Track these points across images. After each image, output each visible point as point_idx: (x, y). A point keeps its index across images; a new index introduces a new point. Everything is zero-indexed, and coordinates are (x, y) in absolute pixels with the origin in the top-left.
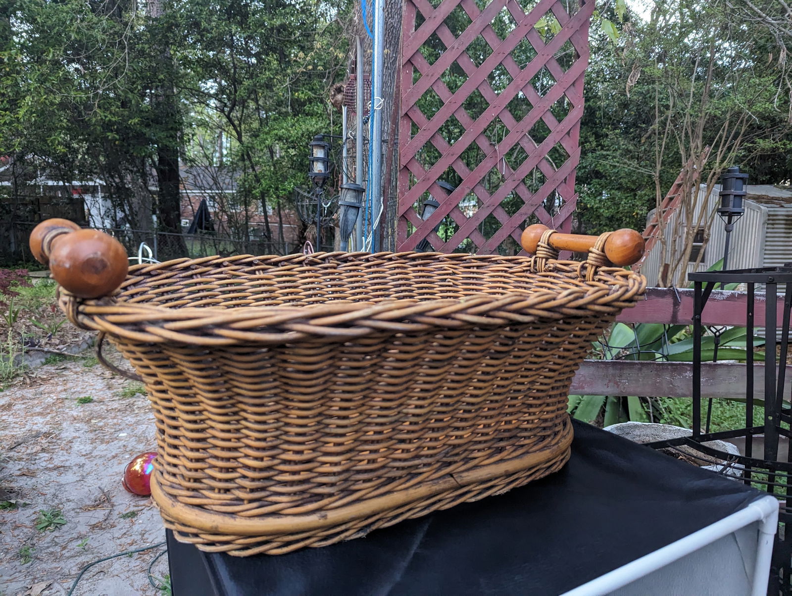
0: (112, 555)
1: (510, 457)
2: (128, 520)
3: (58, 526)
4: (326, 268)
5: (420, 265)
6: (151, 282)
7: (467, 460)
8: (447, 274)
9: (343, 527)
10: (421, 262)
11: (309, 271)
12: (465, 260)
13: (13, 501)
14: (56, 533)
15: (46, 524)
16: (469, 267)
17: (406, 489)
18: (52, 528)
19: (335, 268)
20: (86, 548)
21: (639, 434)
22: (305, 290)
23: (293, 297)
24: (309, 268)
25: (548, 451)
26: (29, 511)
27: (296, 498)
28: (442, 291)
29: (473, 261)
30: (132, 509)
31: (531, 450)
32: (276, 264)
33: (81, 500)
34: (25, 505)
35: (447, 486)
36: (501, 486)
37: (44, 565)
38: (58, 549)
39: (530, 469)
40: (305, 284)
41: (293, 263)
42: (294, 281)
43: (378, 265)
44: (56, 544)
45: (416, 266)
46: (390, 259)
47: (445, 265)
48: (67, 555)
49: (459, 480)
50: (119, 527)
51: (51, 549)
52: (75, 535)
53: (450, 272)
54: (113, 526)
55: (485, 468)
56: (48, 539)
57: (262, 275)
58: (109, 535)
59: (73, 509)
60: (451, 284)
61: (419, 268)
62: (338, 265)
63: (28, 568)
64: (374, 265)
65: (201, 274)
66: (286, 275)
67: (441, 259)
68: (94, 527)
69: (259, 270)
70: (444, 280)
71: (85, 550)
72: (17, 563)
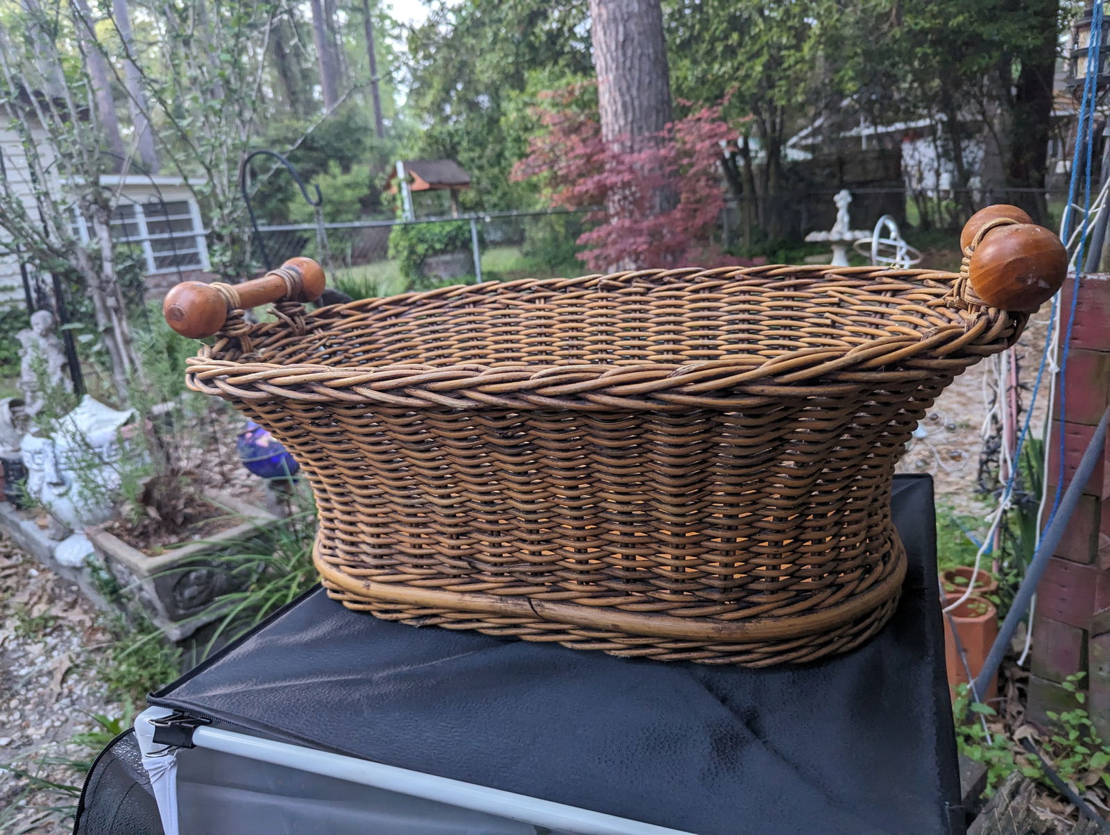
1: (627, 608)
4: (630, 294)
5: (789, 287)
7: (555, 588)
8: (832, 304)
9: (392, 607)
10: (793, 281)
11: (602, 299)
12: (873, 279)
16: (879, 292)
17: (463, 592)
19: (642, 294)
22: (591, 324)
23: (575, 334)
24: (605, 294)
25: (712, 625)
27: (348, 557)
28: (813, 335)
29: (885, 280)
31: (672, 612)
32: (564, 289)
35: (518, 610)
36: (618, 646)
39: (677, 640)
40: (592, 316)
41: (587, 288)
42: (582, 313)
43: (711, 289)
45: (781, 289)
46: (732, 279)
47: (830, 289)
49: (538, 609)
53: (836, 300)
55: (584, 609)
57: (540, 304)
60: (828, 322)
61: (786, 293)
62: (649, 289)
64: (704, 289)
65: (475, 303)
66: (572, 305)
67: (827, 277)
69: (539, 298)
70: (820, 315)
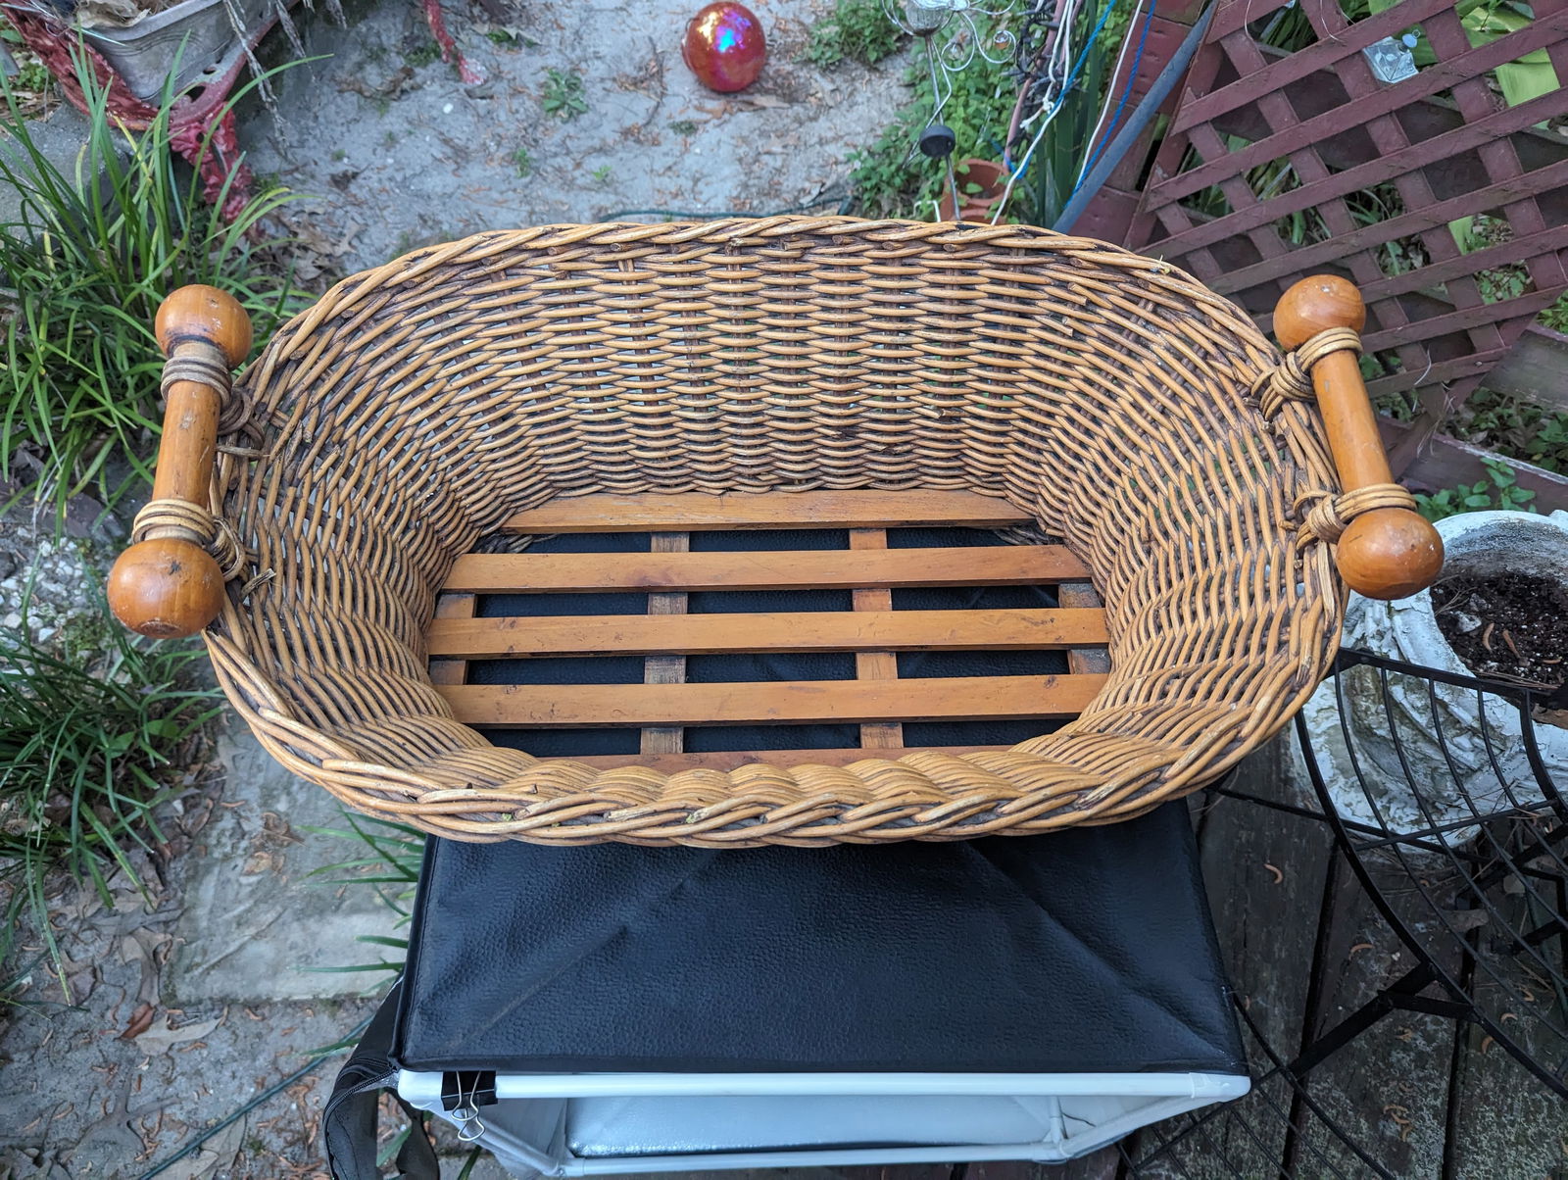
0: (644, 208)
2: (680, 137)
3: (574, 114)
4: (778, 259)
5: (1015, 266)
6: (404, 301)
8: (1076, 305)
11: (733, 265)
13: (512, 32)
14: (570, 128)
15: (556, 103)
18: (563, 113)
20: (608, 180)
21: (1554, 548)
26: (537, 61)
28: (1041, 341)
30: (693, 115)
33: (617, 59)
34: (531, 45)
37: (547, 191)
38: (567, 163)
42: (703, 287)
44: (569, 152)
45: (1004, 267)
47: (1074, 279)
48: (580, 181)
50: (664, 148)
51: (559, 161)
52: (597, 143)
53: (1083, 301)
54: (656, 143)
56: (557, 137)
57: (631, 272)
58: (646, 161)
59: (602, 80)
60: (1068, 330)
61: (1010, 274)
63: (526, 186)
64: (895, 259)
68: (626, 133)
70: (1057, 316)
71: (605, 182)
72: (511, 171)
